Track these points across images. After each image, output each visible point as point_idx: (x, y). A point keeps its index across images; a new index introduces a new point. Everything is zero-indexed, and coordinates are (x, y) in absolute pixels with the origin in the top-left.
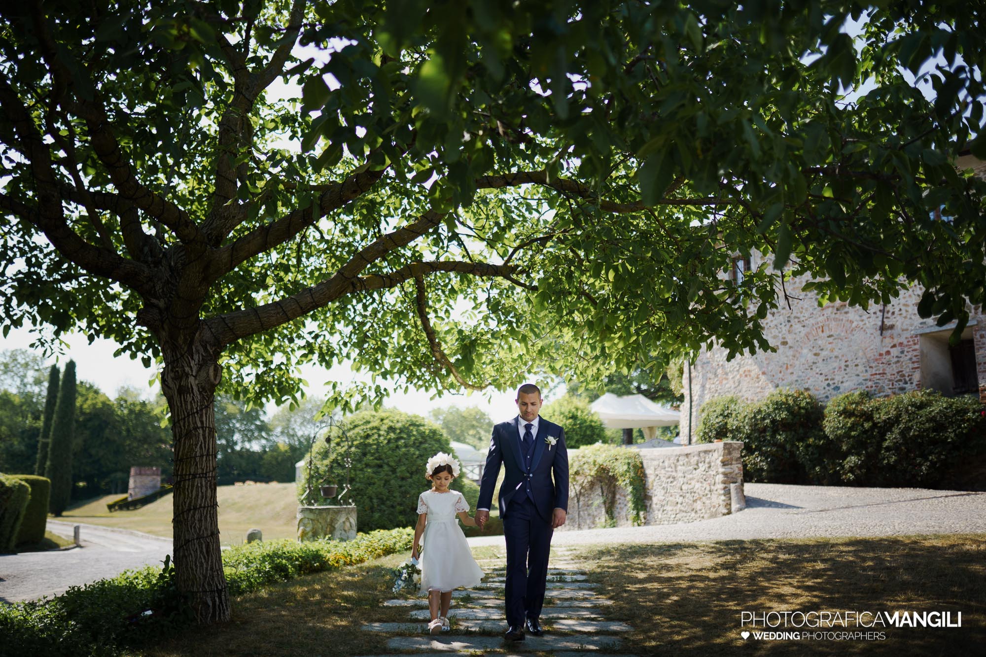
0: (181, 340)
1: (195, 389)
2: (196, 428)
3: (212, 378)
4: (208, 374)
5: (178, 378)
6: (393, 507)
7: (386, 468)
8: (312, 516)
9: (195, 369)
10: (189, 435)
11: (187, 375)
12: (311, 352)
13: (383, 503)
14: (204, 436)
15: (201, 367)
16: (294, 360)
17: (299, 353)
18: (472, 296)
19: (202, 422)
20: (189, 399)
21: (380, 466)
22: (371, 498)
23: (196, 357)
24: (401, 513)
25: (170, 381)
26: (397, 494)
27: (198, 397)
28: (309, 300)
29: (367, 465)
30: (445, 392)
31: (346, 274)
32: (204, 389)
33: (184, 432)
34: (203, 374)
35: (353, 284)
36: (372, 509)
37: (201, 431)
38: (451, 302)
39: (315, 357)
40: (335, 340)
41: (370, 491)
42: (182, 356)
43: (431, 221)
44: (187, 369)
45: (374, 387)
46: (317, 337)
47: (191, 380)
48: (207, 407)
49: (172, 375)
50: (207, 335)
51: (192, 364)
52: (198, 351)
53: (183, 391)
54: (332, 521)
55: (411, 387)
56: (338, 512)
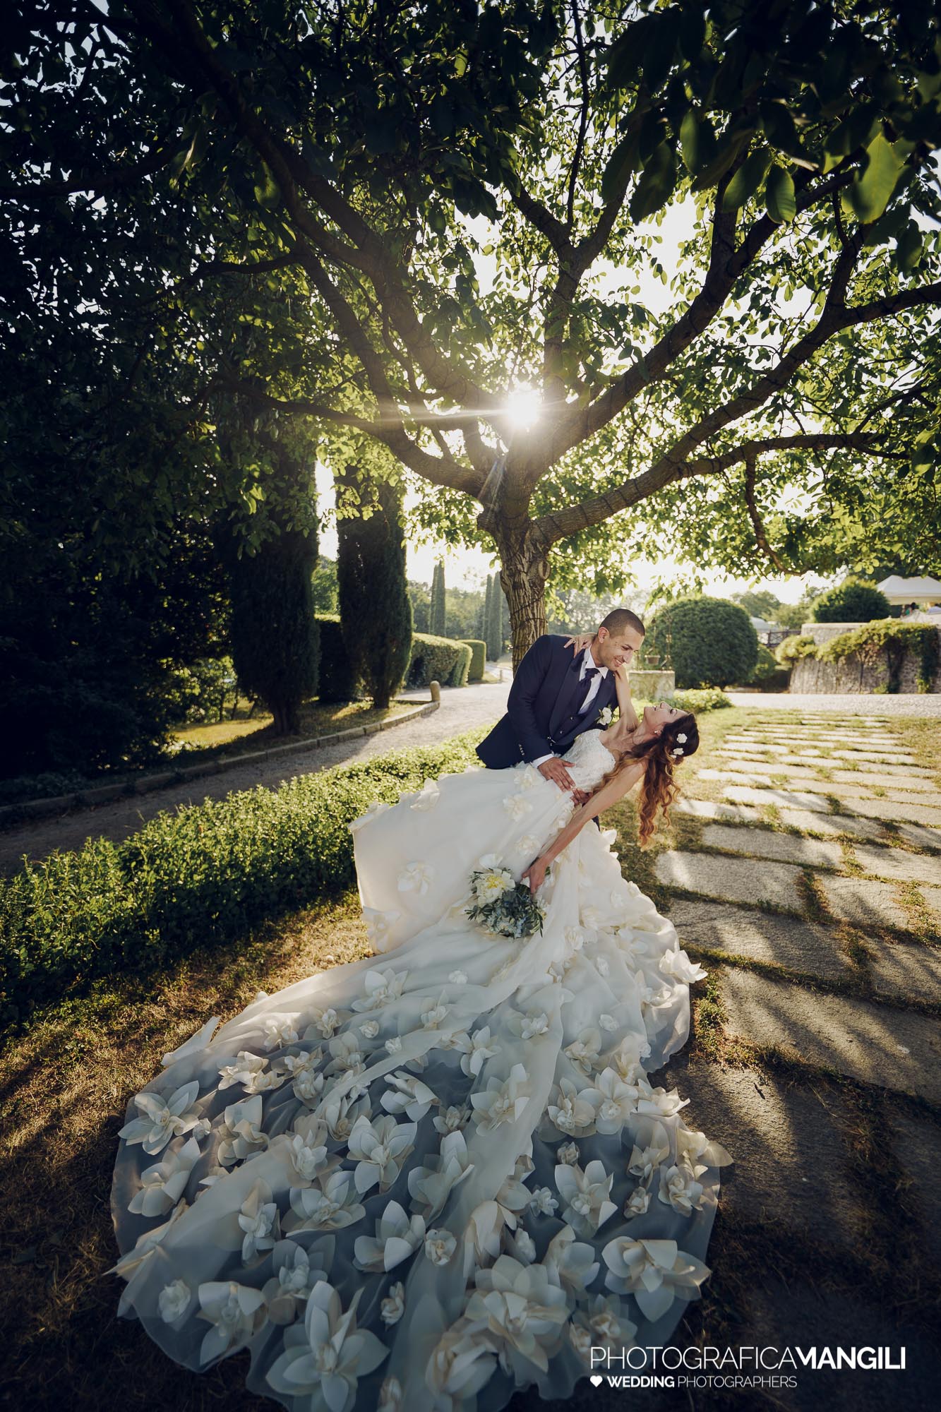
0: (513, 540)
1: (527, 584)
2: (528, 620)
3: (541, 574)
4: (537, 570)
5: (512, 575)
6: (702, 665)
7: (698, 638)
8: (639, 679)
9: (526, 566)
10: (523, 625)
11: (520, 572)
12: (640, 549)
13: (695, 663)
14: (535, 626)
15: (531, 563)
16: (626, 558)
17: (629, 552)
18: (802, 482)
19: (533, 614)
20: (522, 594)
21: (694, 637)
22: (686, 660)
23: (527, 555)
24: (708, 670)
25: (506, 577)
26: (705, 657)
27: (530, 592)
28: (633, 490)
29: (684, 636)
30: (763, 578)
31: (673, 458)
32: (534, 583)
33: (519, 623)
34: (533, 570)
35: (679, 469)
36: (686, 666)
37: (532, 622)
38: (778, 491)
39: (643, 554)
40: (660, 539)
41: (685, 654)
42: (515, 554)
43: (775, 383)
44: (519, 567)
45: (693, 577)
46: (645, 536)
47: (523, 576)
48: (538, 600)
49: (507, 572)
50: (537, 533)
51: (524, 561)
52: (528, 550)
53: (517, 586)
54: (655, 683)
55: (731, 577)
56: (660, 676)
